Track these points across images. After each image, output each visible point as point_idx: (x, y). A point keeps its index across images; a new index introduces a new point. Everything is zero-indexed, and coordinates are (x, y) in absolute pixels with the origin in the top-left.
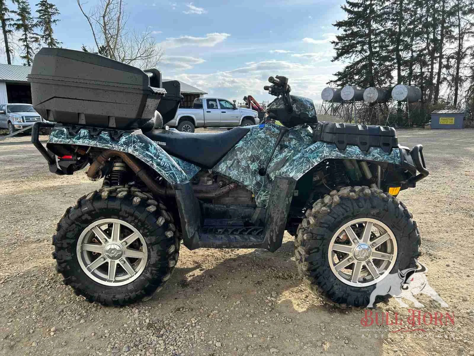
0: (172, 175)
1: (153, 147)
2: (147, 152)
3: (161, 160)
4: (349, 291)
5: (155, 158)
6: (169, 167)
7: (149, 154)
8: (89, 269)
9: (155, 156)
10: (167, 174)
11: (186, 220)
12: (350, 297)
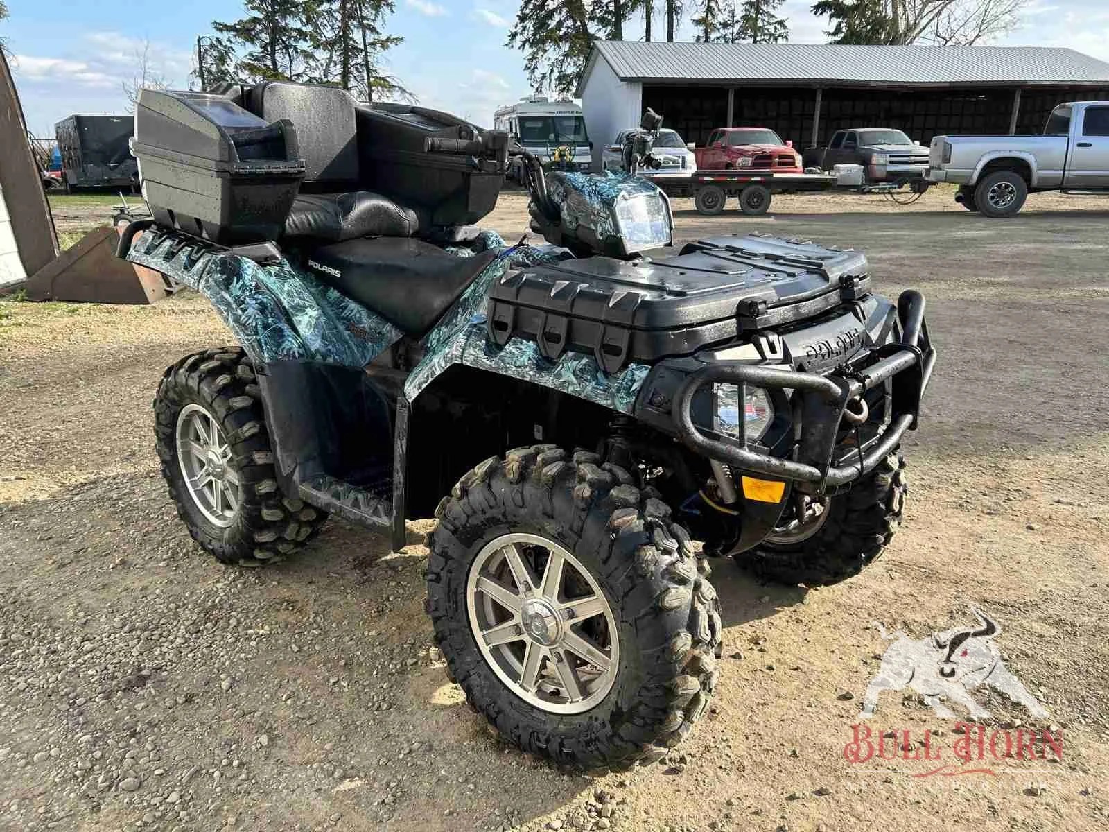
0: (255, 344)
1: (241, 283)
2: (223, 293)
3: (244, 311)
4: (502, 703)
5: (234, 306)
6: (256, 327)
7: (227, 296)
8: (194, 484)
9: (235, 301)
10: (248, 340)
11: (277, 440)
12: (501, 716)
